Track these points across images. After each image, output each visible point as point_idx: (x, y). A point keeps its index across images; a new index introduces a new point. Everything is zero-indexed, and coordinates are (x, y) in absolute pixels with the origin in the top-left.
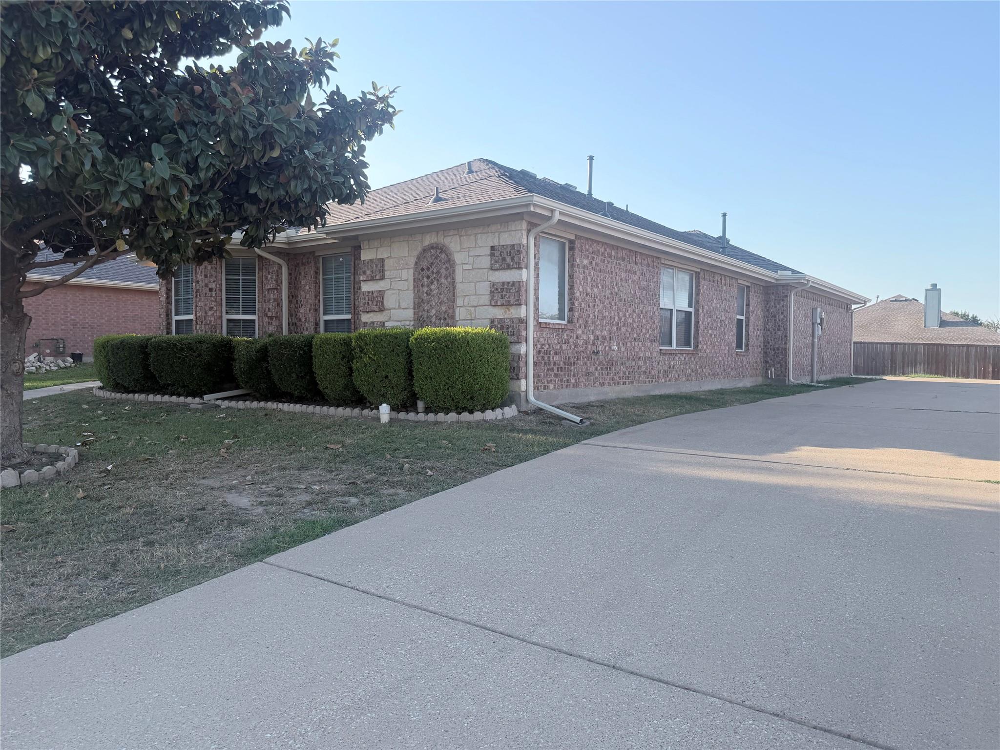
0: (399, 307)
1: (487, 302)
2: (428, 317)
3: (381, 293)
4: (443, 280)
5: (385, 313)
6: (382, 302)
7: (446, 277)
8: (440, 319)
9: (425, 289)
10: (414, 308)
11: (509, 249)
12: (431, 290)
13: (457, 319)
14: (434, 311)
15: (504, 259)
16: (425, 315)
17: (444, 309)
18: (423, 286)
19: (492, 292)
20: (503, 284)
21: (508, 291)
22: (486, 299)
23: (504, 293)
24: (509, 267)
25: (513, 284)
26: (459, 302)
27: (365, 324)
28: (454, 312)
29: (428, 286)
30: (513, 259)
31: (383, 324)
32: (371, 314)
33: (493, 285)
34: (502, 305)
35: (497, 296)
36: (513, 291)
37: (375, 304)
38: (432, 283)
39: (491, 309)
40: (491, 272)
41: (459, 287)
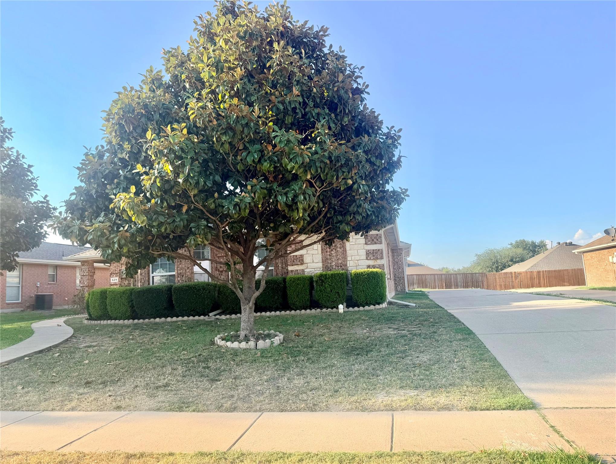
0: (313, 262)
1: (365, 258)
2: (331, 266)
3: (302, 256)
4: (338, 249)
5: (304, 265)
6: (303, 260)
7: (340, 248)
8: (338, 267)
9: (328, 253)
10: (323, 262)
11: (375, 236)
12: (332, 254)
13: (348, 266)
14: (334, 263)
15: (373, 240)
16: (329, 265)
17: (340, 262)
18: (327, 252)
19: (367, 254)
20: (374, 250)
21: (376, 253)
22: (364, 257)
23: (374, 254)
24: (376, 243)
25: (379, 250)
26: (349, 258)
27: (292, 271)
28: (347, 263)
29: (330, 252)
30: (377, 240)
31: (303, 271)
32: (295, 266)
33: (368, 251)
34: (374, 259)
35: (371, 256)
36: (379, 253)
37: (298, 261)
38: (332, 250)
39: (366, 261)
40: (365, 246)
41: (349, 252)
